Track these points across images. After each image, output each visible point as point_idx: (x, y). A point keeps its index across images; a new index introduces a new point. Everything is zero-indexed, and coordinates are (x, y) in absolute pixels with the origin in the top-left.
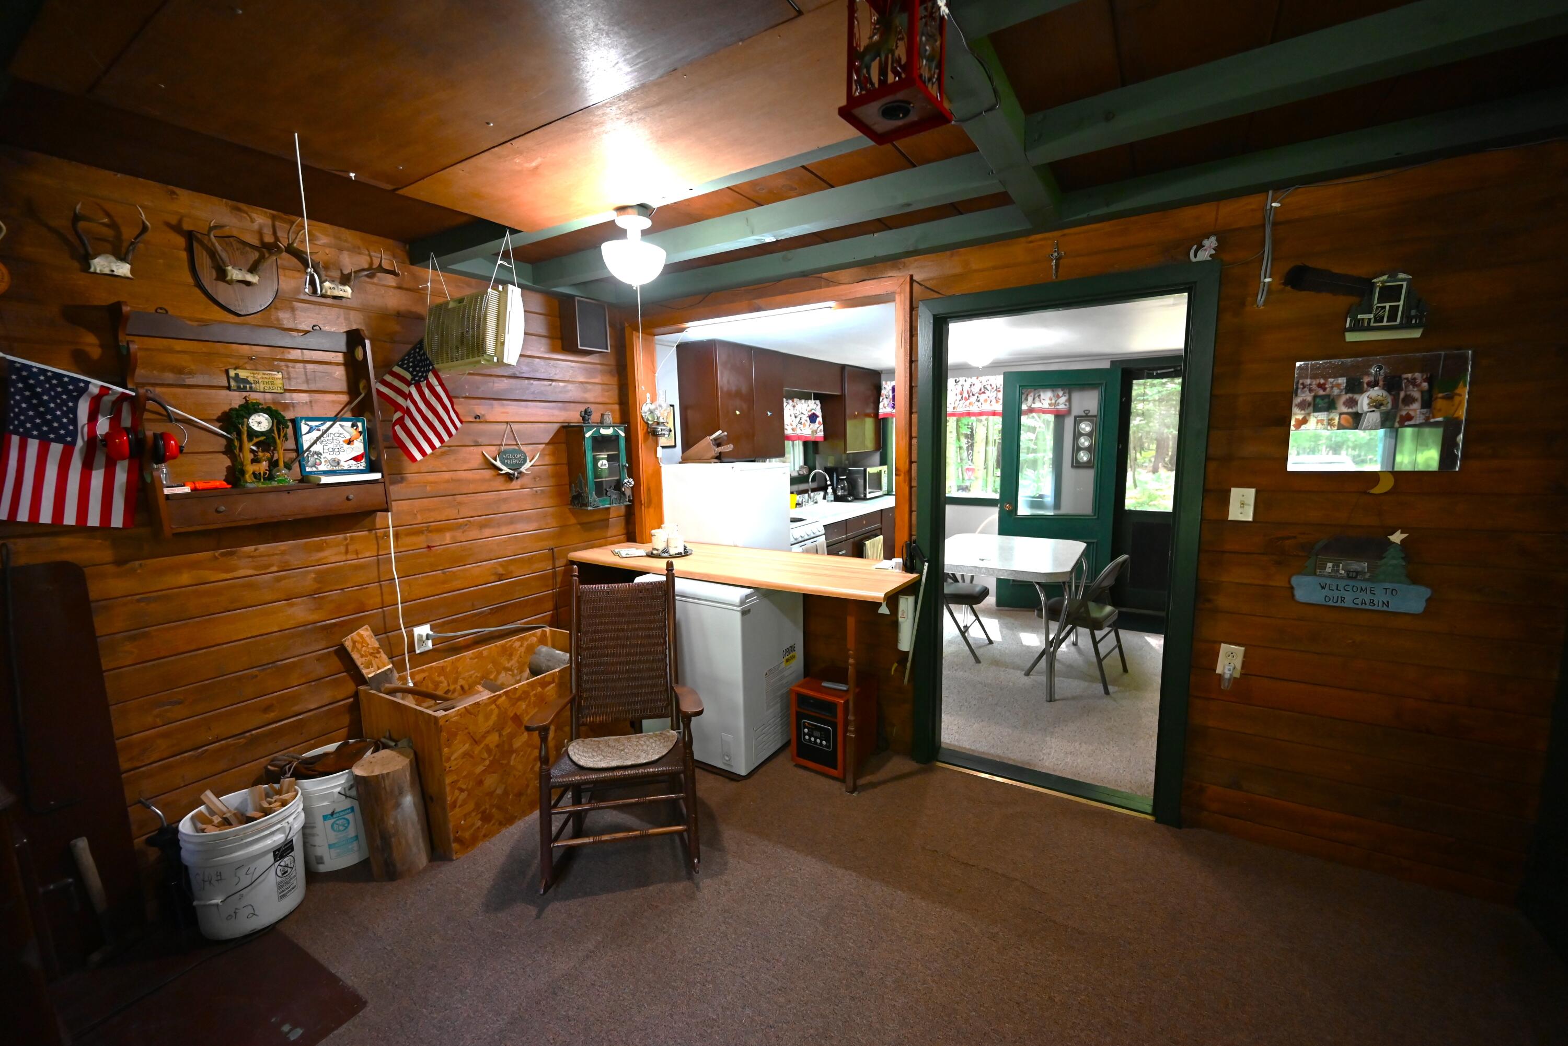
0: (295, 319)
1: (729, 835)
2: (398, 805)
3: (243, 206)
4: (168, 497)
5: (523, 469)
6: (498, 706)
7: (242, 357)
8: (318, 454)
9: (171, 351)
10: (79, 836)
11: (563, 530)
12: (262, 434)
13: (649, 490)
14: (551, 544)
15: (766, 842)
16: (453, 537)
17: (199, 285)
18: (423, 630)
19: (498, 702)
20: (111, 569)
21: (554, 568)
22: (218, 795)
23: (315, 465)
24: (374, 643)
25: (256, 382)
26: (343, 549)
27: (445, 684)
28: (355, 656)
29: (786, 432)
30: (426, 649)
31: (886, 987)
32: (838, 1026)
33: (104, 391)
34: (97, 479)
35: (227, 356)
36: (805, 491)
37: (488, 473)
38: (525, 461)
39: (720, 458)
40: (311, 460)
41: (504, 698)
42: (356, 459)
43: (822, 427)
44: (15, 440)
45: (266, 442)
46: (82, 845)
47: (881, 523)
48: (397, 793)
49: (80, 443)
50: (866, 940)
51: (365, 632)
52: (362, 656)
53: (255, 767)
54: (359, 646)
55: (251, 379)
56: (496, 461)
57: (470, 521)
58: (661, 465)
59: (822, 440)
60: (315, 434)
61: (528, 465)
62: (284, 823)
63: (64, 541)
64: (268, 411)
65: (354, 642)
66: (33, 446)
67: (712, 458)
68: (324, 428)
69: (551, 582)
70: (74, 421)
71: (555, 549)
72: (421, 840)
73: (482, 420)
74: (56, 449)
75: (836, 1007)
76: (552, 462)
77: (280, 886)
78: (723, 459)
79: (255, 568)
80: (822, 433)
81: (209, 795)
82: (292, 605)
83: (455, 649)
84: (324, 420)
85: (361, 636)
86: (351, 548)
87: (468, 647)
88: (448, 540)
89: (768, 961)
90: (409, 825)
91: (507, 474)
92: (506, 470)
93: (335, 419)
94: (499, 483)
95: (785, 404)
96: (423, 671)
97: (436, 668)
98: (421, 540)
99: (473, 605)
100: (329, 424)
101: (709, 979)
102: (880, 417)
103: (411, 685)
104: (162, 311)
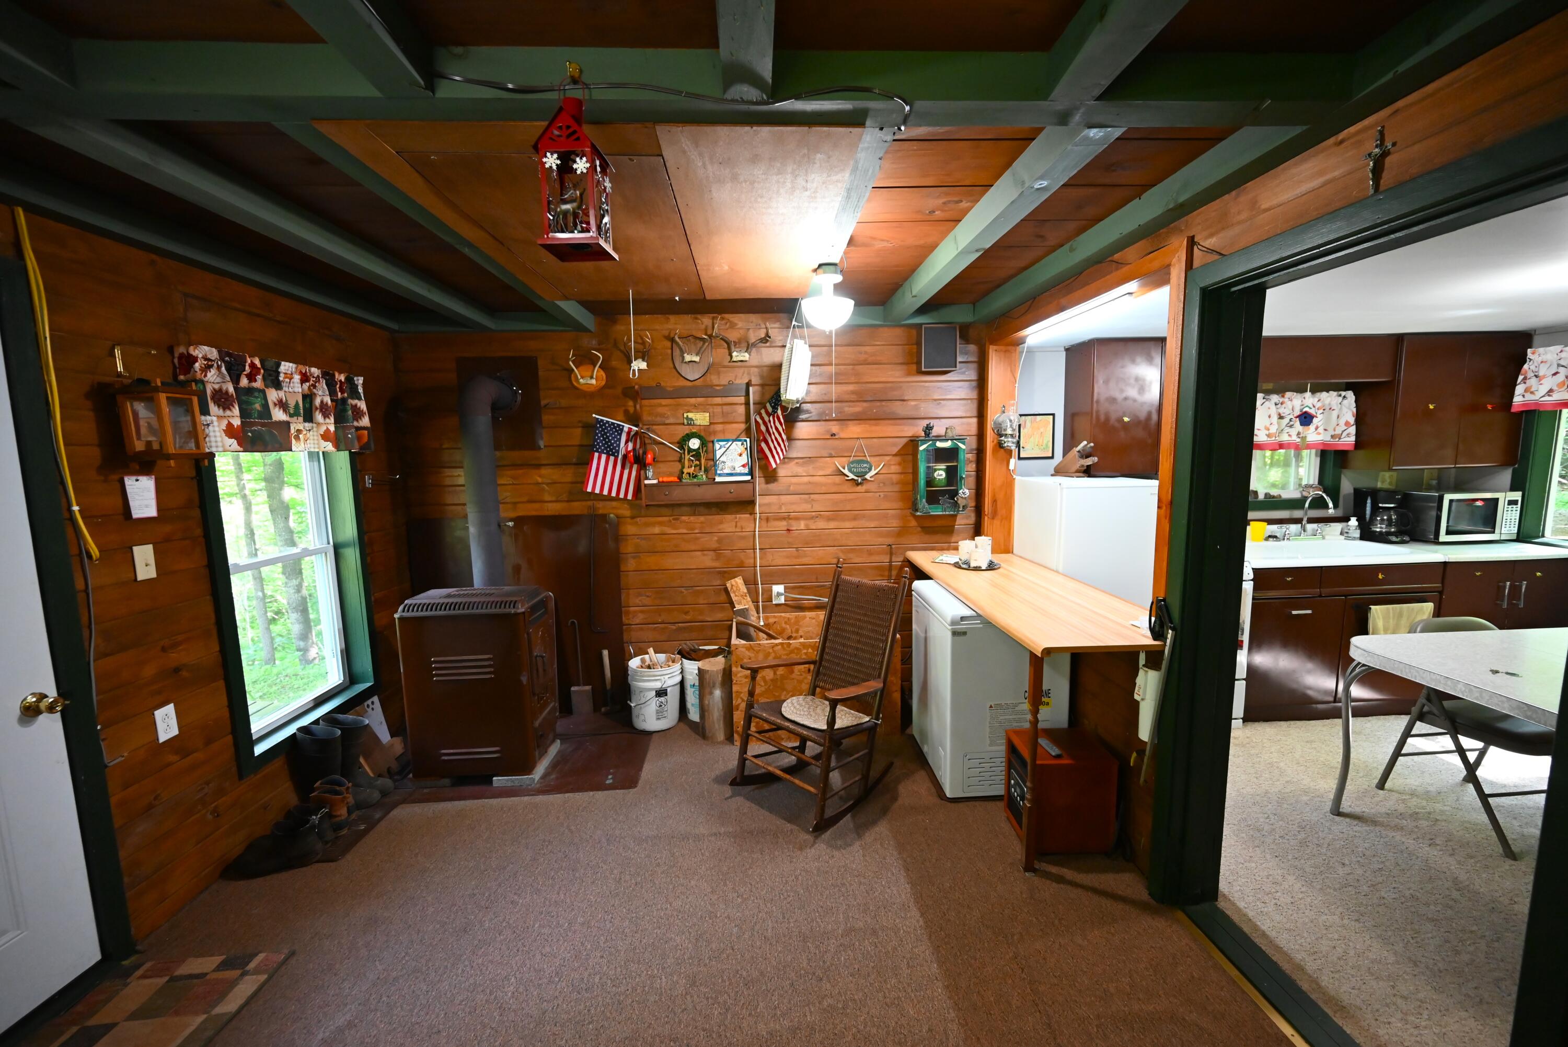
0: (719, 378)
1: (882, 829)
2: (711, 693)
3: (699, 316)
4: (645, 485)
5: (868, 477)
6: (774, 651)
7: (691, 405)
8: (724, 462)
9: (661, 405)
10: (605, 649)
11: (902, 531)
12: (694, 450)
13: (995, 501)
14: (890, 541)
15: (895, 853)
16: (806, 525)
17: (675, 368)
18: (778, 589)
19: (775, 649)
20: (629, 520)
21: (891, 562)
22: (656, 652)
23: (722, 469)
24: (743, 589)
25: (696, 420)
26: (734, 524)
27: (790, 631)
28: (732, 595)
29: (1255, 439)
30: (780, 602)
31: (820, 1003)
32: (761, 988)
33: (630, 430)
34: (626, 472)
35: (686, 405)
36: (1298, 521)
37: (838, 479)
38: (870, 469)
39: (1088, 472)
40: (720, 466)
41: (780, 647)
42: (744, 466)
43: (1353, 430)
44: (596, 454)
45: (697, 454)
46: (605, 653)
47: (1443, 583)
48: (711, 685)
49: (620, 457)
50: (856, 967)
51: (739, 581)
52: (736, 596)
53: (677, 645)
54: (735, 589)
55: (694, 418)
56: (844, 468)
57: (820, 515)
58: (1014, 477)
59: (1353, 449)
60: (723, 450)
61: (873, 472)
62: (662, 677)
63: (614, 504)
64: (699, 437)
65: (732, 586)
66: (604, 457)
67: (1077, 471)
68: (727, 446)
69: (886, 573)
70: (619, 446)
71: (893, 546)
72: (722, 722)
73: (836, 437)
74: (612, 458)
75: (776, 979)
76: (900, 471)
77: (657, 712)
78: (1092, 473)
79: (687, 530)
80: (1353, 439)
81: (651, 650)
82: (704, 555)
83: (801, 608)
84: (728, 441)
85: (737, 583)
86: (739, 524)
87: (811, 609)
88: (802, 527)
89: (784, 918)
90: (716, 709)
91: (853, 479)
92: (851, 476)
93: (734, 441)
94: (847, 487)
95: (1259, 403)
96: (775, 617)
97: (784, 617)
98: (783, 525)
99: (817, 578)
100: (730, 443)
101: (745, 896)
102: (1513, 410)
103: (762, 623)
104: (659, 386)
